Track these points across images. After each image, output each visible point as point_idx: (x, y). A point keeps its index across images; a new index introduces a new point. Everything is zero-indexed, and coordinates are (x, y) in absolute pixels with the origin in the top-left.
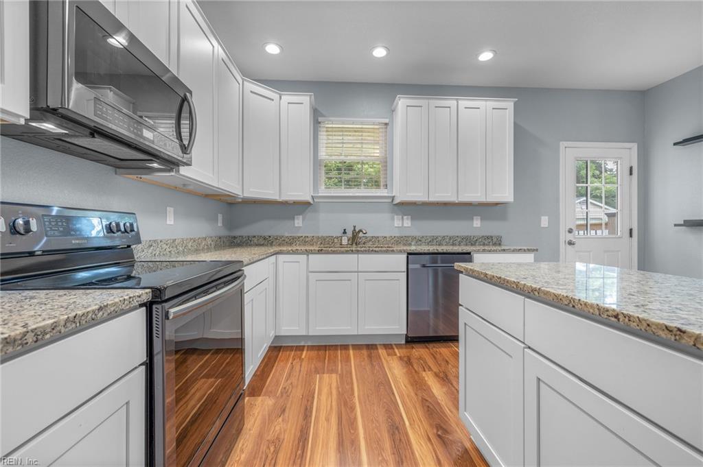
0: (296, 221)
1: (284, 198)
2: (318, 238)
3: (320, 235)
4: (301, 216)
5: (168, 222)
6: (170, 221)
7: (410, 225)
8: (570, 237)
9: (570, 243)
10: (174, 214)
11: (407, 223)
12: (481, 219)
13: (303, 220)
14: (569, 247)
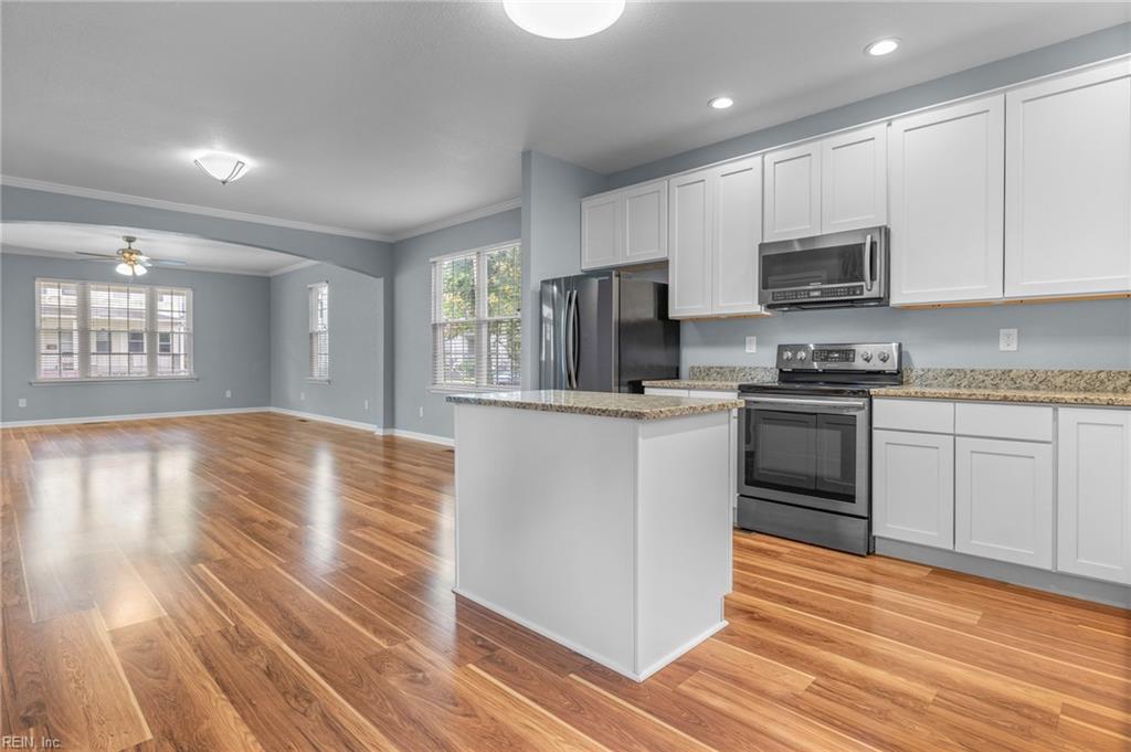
10: (1019, 337)
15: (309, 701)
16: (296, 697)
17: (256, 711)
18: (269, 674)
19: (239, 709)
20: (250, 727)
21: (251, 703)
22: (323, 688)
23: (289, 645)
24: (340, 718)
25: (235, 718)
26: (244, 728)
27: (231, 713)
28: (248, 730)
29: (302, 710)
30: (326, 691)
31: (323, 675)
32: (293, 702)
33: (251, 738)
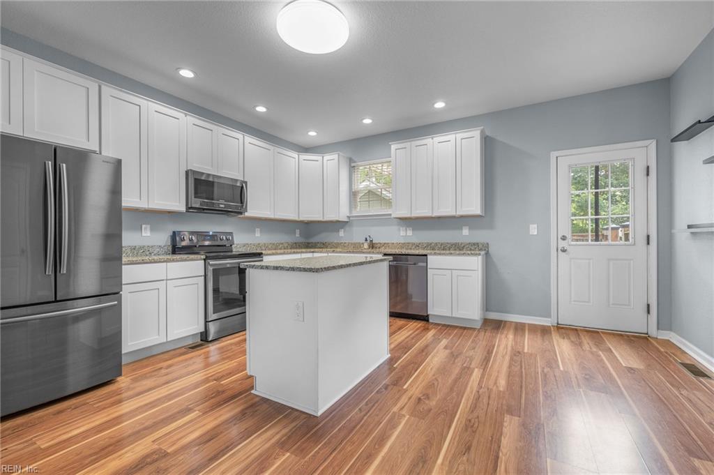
0: (340, 233)
1: (326, 219)
2: (352, 244)
3: (353, 242)
4: (343, 230)
5: (256, 235)
6: (258, 234)
7: (411, 234)
8: (562, 244)
9: (564, 251)
11: (410, 233)
12: (469, 229)
13: (344, 232)
14: (564, 253)
15: (470, 421)
16: (472, 426)
17: (493, 434)
18: (469, 449)
19: (500, 441)
20: (502, 429)
21: (492, 439)
22: (458, 421)
23: (437, 459)
24: (469, 406)
25: (505, 438)
26: (505, 430)
27: (504, 441)
28: (504, 428)
29: (476, 420)
30: (459, 419)
31: (449, 427)
32: (476, 425)
33: (505, 424)
